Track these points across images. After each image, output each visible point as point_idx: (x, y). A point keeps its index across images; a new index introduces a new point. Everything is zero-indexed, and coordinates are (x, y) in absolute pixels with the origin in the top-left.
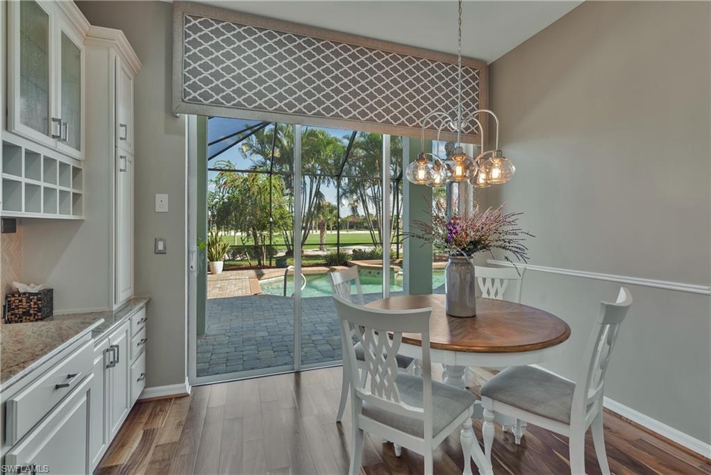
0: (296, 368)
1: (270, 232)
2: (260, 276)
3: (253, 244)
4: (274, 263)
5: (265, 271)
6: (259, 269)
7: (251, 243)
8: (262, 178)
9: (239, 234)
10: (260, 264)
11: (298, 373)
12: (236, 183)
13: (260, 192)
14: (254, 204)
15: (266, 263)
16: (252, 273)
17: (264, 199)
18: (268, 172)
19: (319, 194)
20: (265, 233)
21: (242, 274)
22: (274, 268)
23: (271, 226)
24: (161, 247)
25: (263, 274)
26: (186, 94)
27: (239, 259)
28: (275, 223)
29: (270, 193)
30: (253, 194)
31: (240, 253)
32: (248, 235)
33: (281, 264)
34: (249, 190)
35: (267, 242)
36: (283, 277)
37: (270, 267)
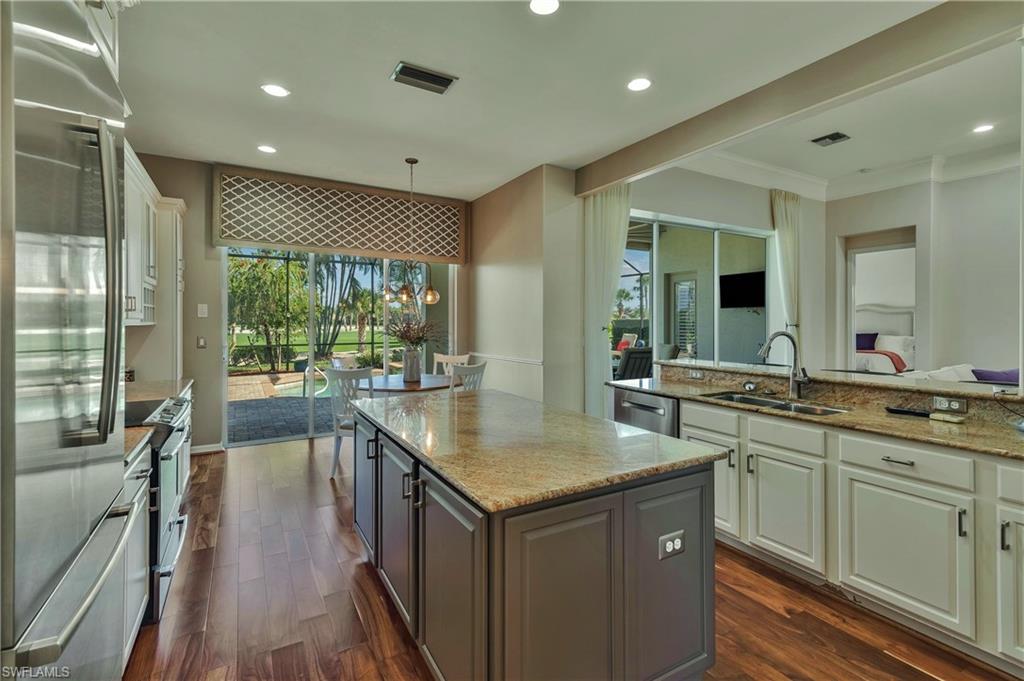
0: (310, 436)
1: (288, 330)
2: (274, 381)
3: (265, 344)
4: (292, 366)
5: (280, 375)
6: (273, 373)
7: (262, 342)
8: (276, 266)
9: (247, 332)
10: (273, 368)
11: (311, 441)
12: (242, 270)
13: (273, 283)
14: (266, 297)
15: (281, 366)
16: (265, 377)
17: (279, 289)
18: (285, 259)
19: (353, 281)
20: (282, 330)
21: (252, 380)
22: (291, 372)
23: (288, 322)
24: (202, 343)
25: (278, 379)
26: (224, 232)
27: (243, 364)
28: (294, 318)
29: (287, 283)
30: (265, 283)
31: (244, 356)
32: (259, 333)
33: (300, 367)
34: (260, 279)
35: (283, 341)
36: (302, 382)
37: (287, 371)
